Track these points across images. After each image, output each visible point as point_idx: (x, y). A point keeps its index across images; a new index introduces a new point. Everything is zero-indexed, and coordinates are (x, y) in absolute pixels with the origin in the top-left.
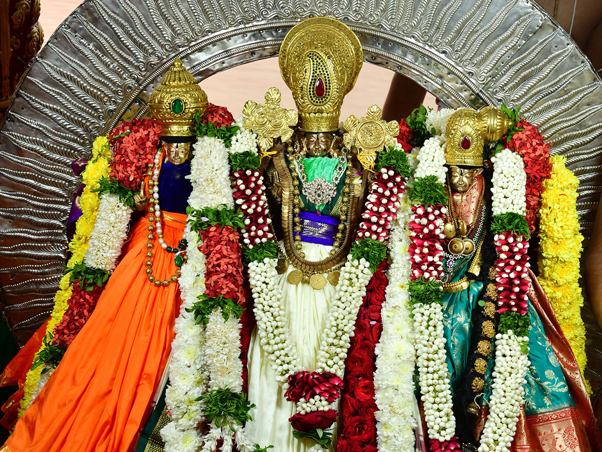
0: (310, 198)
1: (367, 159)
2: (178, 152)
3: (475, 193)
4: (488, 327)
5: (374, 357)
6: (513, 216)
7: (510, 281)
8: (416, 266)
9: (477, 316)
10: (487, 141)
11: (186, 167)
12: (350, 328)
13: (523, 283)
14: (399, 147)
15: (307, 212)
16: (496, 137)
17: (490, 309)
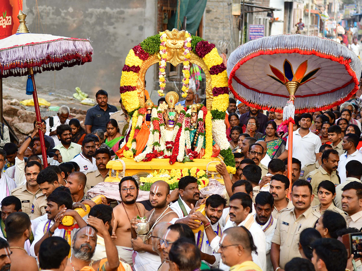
0: (170, 119)
1: (179, 112)
2: (149, 112)
3: (196, 116)
4: (197, 135)
5: (179, 139)
6: (200, 119)
7: (201, 128)
8: (186, 126)
9: (195, 133)
10: (198, 109)
11: (150, 114)
12: (176, 135)
13: (202, 128)
14: (184, 110)
15: (170, 120)
16: (199, 108)
17: (197, 132)
